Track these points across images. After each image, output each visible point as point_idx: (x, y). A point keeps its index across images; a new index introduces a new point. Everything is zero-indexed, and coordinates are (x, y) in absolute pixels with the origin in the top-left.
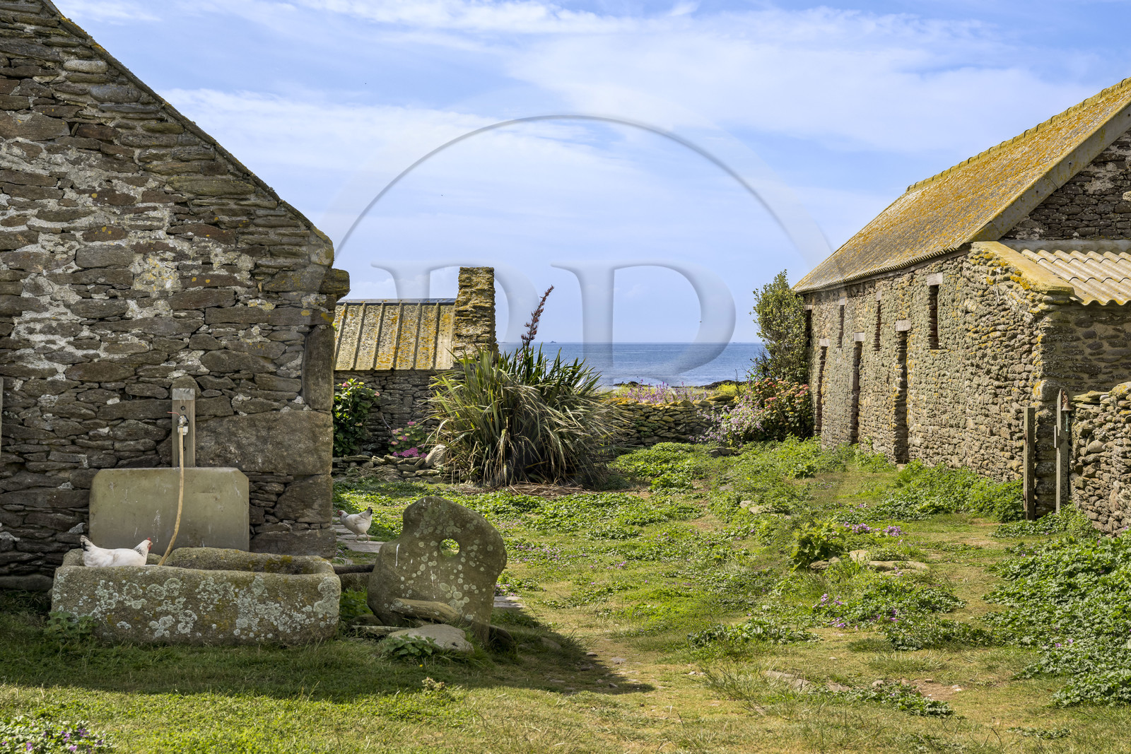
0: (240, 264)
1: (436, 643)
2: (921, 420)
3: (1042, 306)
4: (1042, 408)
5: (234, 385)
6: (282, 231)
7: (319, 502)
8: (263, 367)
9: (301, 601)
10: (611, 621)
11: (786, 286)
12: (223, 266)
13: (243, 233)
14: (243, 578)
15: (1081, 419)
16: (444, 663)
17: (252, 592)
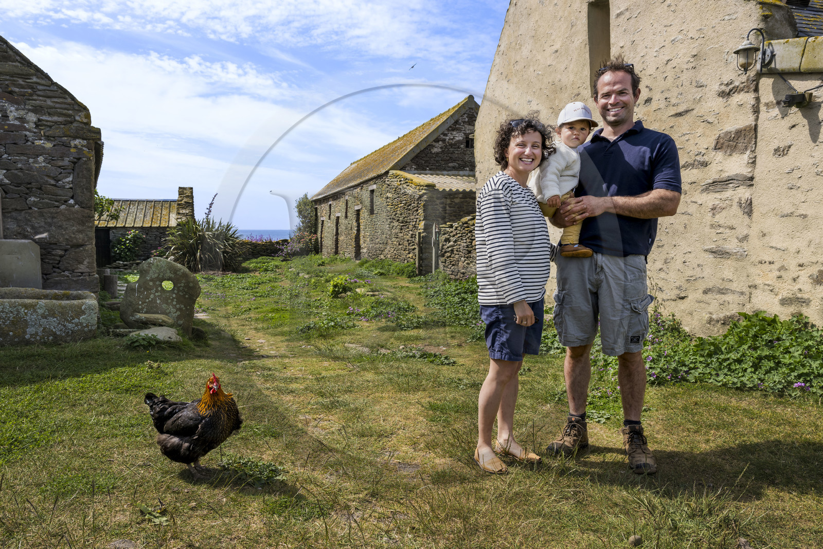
0: (28, 118)
1: (158, 337)
2: (367, 243)
3: (423, 191)
4: (423, 232)
5: (28, 191)
6: (56, 100)
7: (87, 260)
8: (47, 181)
9: (71, 316)
10: (253, 323)
11: (307, 198)
12: (16, 119)
13: (29, 100)
14: (30, 303)
15: (444, 234)
16: (164, 349)
17: (37, 312)
